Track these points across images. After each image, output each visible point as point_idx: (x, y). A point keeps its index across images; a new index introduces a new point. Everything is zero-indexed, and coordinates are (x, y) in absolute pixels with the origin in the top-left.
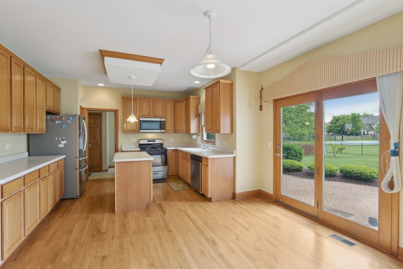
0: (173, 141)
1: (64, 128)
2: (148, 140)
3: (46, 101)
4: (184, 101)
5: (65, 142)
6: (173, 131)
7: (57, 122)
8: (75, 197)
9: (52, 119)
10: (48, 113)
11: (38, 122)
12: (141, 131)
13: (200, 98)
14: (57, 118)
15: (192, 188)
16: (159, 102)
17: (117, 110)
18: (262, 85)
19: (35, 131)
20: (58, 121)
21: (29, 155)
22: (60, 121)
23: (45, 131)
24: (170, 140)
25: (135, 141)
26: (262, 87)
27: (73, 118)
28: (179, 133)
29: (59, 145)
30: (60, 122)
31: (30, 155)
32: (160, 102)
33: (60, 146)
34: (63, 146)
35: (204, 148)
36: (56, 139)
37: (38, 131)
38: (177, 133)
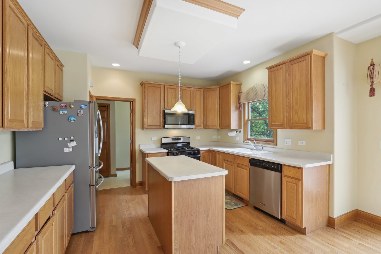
0: (200, 138)
1: (72, 121)
2: (172, 138)
3: (44, 77)
4: (218, 89)
5: (74, 144)
6: (202, 127)
7: (61, 113)
8: (90, 230)
9: (54, 107)
10: (47, 98)
11: (31, 111)
12: (166, 126)
13: (241, 85)
14: (61, 106)
15: (247, 205)
16: (186, 90)
17: (135, 100)
18: (372, 59)
19: (26, 126)
20: (62, 110)
21: (15, 167)
22: (66, 110)
23: (43, 126)
24: (197, 137)
25: (156, 139)
26: (372, 61)
27: (86, 105)
28: (211, 129)
29: (65, 148)
30: (66, 112)
31: (17, 166)
32: (188, 90)
33: (67, 150)
34: (71, 150)
35: (255, 148)
36: (60, 139)
37: (30, 126)
38: (209, 128)
